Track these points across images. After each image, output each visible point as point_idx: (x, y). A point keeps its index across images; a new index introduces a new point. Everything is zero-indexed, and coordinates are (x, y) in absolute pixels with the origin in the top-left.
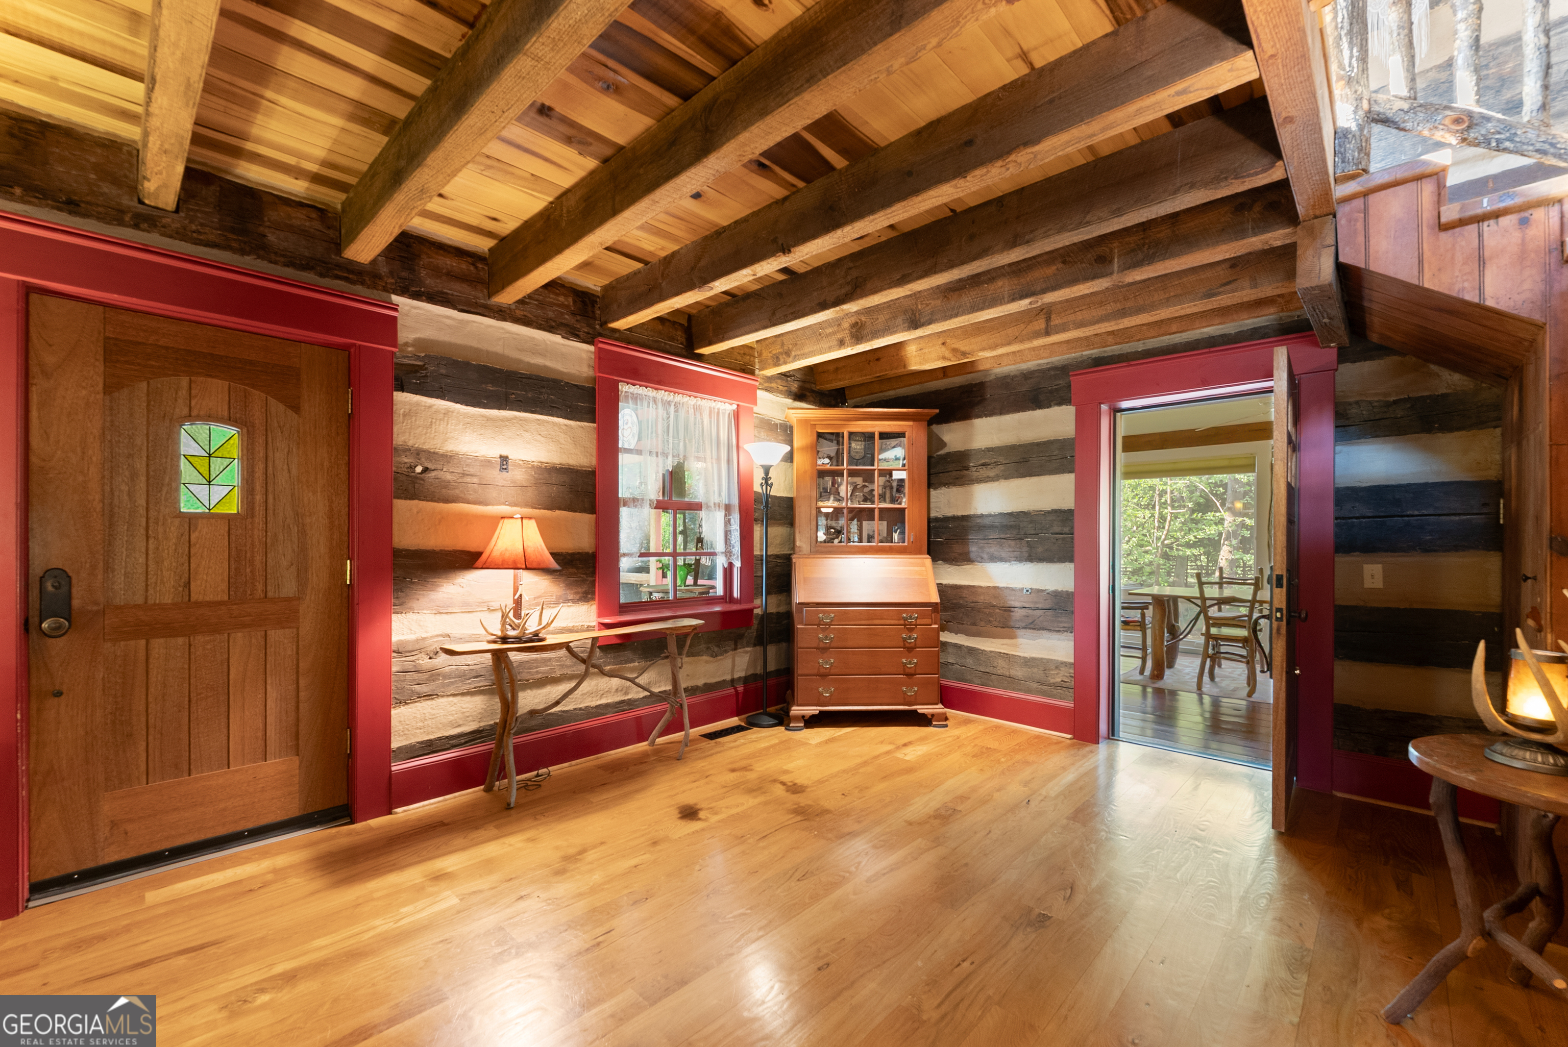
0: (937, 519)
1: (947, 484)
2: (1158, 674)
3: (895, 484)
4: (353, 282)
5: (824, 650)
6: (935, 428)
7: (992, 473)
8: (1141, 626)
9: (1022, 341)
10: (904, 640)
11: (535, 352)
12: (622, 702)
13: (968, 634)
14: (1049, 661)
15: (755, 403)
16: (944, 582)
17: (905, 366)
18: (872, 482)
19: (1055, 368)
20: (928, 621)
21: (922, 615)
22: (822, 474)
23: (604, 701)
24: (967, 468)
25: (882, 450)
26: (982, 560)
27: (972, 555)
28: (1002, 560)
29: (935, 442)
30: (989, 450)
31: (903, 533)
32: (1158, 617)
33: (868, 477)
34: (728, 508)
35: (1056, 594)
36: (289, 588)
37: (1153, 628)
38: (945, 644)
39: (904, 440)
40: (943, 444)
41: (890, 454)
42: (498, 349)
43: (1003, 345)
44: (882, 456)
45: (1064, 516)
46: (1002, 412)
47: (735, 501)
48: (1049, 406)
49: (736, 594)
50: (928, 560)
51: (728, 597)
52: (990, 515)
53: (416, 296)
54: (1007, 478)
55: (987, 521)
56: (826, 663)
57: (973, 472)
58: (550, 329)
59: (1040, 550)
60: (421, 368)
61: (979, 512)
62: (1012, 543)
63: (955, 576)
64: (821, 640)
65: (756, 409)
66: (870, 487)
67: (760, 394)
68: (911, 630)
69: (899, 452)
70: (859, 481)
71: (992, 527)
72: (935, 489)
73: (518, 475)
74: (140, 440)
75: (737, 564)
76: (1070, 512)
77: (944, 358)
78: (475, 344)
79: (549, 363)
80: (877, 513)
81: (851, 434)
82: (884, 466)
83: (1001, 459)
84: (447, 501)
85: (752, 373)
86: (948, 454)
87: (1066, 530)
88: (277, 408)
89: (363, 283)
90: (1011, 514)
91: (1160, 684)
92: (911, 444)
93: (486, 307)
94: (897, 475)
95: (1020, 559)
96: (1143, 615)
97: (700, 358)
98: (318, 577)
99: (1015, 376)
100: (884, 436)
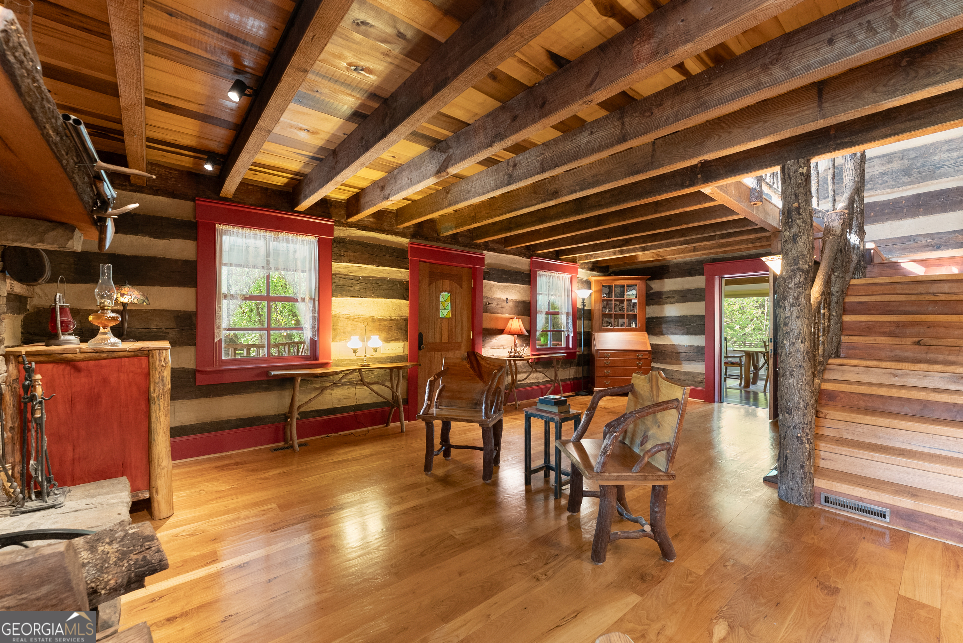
0: (649, 318)
1: (653, 304)
2: (747, 385)
3: (632, 304)
4: (475, 249)
5: (606, 367)
6: (648, 282)
7: (672, 301)
8: (740, 365)
9: (684, 253)
10: (637, 364)
11: (515, 263)
12: (537, 382)
13: (662, 363)
14: (695, 372)
15: (578, 274)
16: (652, 343)
17: (637, 259)
18: (623, 303)
19: (698, 261)
20: (647, 357)
21: (644, 355)
22: (604, 300)
23: (531, 381)
24: (662, 298)
25: (627, 291)
26: (668, 334)
27: (664, 332)
28: (676, 334)
29: (648, 288)
30: (671, 291)
31: (636, 324)
32: (747, 360)
33: (622, 302)
34: (568, 314)
35: (698, 347)
36: (459, 340)
37: (745, 366)
38: (652, 367)
39: (637, 287)
40: (652, 289)
41: (631, 293)
42: (505, 263)
43: (677, 254)
44: (627, 293)
45: (701, 317)
46: (676, 277)
47: (571, 311)
48: (695, 276)
49: (571, 346)
50: (646, 334)
51: (567, 347)
52: (671, 317)
53: (488, 250)
54: (678, 303)
55: (670, 319)
56: (607, 372)
57: (664, 300)
58: (519, 255)
59: (691, 330)
60: (488, 272)
61: (667, 315)
62: (680, 328)
63: (658, 340)
64: (605, 363)
65: (578, 276)
66: (622, 305)
67: (580, 270)
68: (640, 360)
69: (634, 292)
70: (618, 303)
71: (672, 321)
72: (648, 306)
73: (510, 304)
74: (434, 298)
75: (571, 335)
76: (703, 316)
77: (653, 257)
78: (500, 263)
79: (518, 266)
80: (625, 316)
81: (615, 285)
82: (629, 297)
83: (676, 295)
84: (494, 313)
85: (576, 262)
86: (654, 292)
87: (702, 323)
88: (458, 287)
89: (477, 248)
90: (680, 317)
91: (748, 389)
92: (639, 289)
93: (504, 251)
94: (633, 301)
95: (683, 334)
96: (741, 360)
97: (560, 259)
98: (465, 337)
99: (681, 264)
100: (628, 286)
